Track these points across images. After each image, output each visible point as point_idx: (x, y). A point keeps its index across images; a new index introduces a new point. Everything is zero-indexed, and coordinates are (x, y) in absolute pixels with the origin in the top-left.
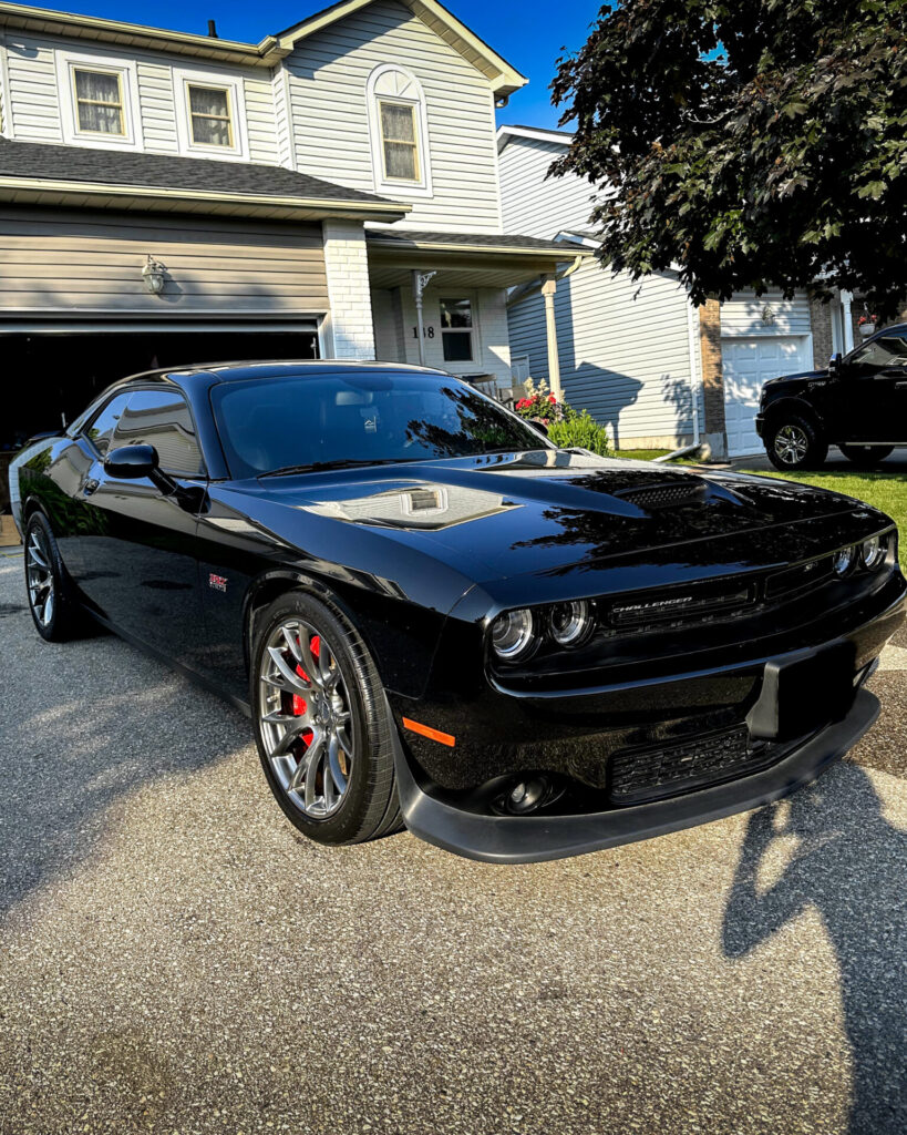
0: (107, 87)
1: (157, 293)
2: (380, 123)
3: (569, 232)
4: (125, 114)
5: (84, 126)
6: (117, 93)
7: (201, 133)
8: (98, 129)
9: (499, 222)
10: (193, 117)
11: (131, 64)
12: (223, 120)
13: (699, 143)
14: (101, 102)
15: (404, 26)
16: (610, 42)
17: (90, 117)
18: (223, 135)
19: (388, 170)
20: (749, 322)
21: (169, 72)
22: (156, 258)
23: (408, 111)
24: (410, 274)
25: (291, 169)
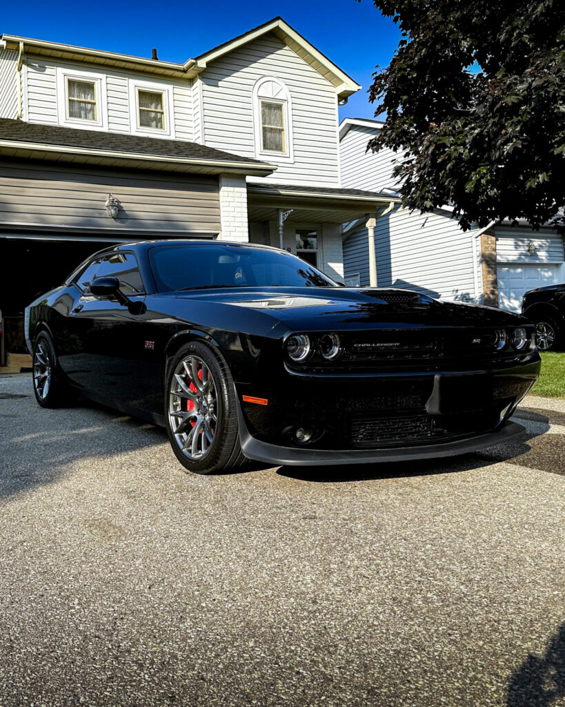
0: (87, 90)
1: (113, 218)
2: (261, 114)
3: (389, 189)
4: (97, 108)
5: (71, 115)
6: (93, 95)
7: (145, 120)
8: (80, 117)
9: (339, 180)
10: (140, 110)
11: (103, 76)
12: (159, 112)
13: (459, 124)
14: (83, 99)
15: (279, 52)
16: (404, 62)
17: (76, 109)
18: (159, 122)
19: (264, 145)
20: (517, 253)
21: (127, 82)
22: (114, 196)
23: (279, 107)
24: (276, 212)
25: (201, 144)
